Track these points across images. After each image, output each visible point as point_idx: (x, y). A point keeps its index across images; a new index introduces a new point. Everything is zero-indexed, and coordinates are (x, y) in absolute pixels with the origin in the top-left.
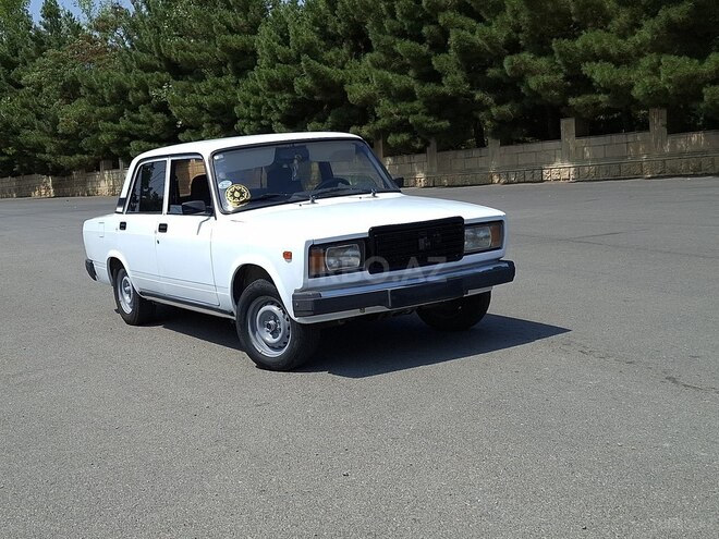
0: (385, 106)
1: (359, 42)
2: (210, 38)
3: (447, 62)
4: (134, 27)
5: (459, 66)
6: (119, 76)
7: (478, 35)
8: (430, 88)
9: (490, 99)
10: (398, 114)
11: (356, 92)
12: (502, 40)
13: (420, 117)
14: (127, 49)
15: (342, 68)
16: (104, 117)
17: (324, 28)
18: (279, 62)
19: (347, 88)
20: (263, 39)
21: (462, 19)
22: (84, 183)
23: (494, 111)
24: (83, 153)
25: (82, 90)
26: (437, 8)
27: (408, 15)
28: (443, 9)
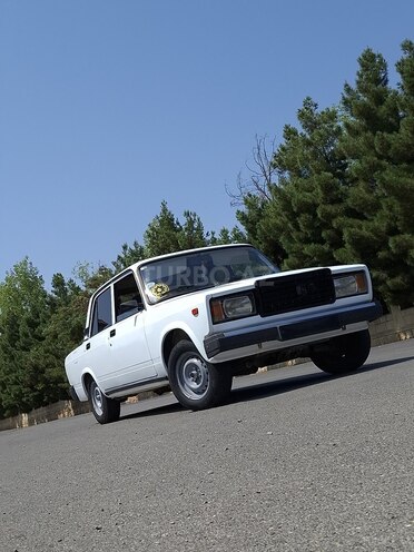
3: (345, 253)
5: (355, 256)
7: (365, 229)
9: (384, 275)
12: (384, 229)
21: (350, 221)
23: (389, 283)
26: (329, 217)
27: (309, 226)
28: (334, 217)
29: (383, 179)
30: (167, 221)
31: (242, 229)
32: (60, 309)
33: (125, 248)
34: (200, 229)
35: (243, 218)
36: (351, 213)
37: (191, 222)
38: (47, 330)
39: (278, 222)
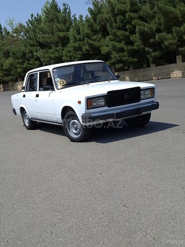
0: (115, 55)
1: (105, 32)
2: (53, 34)
3: (135, 38)
4: (27, 31)
5: (139, 39)
6: (23, 49)
7: (146, 27)
8: (129, 47)
9: (151, 50)
10: (119, 57)
11: (104, 50)
12: (154, 29)
13: (126, 58)
14: (25, 39)
15: (99, 42)
16: (18, 63)
17: (92, 28)
18: (77, 41)
19: (101, 48)
20: (71, 33)
21: (141, 22)
22: (13, 86)
23: (152, 54)
24: (12, 76)
25: (11, 54)
26: (131, 19)
27: (121, 22)
28: (134, 19)
30: (54, 6)
31: (90, 16)
33: (32, 15)
34: (69, 13)
35: (91, 11)
36: (141, 18)
37: (66, 9)
39: (107, 17)
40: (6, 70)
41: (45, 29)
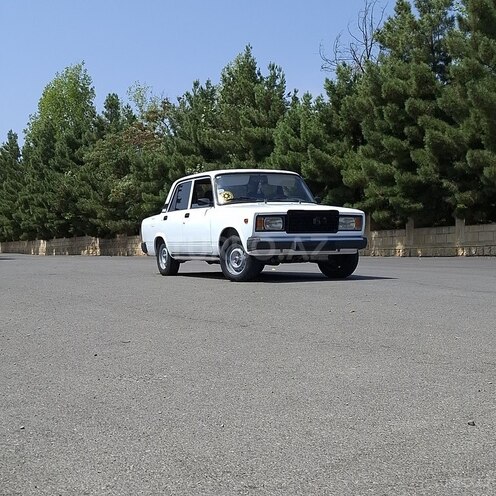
0: (372, 189)
1: (356, 137)
2: (237, 130)
3: (424, 156)
4: (179, 118)
5: (432, 160)
6: (161, 157)
7: (447, 134)
8: (407, 176)
9: (454, 186)
10: (382, 195)
11: (350, 177)
12: (466, 139)
13: (399, 199)
14: (171, 136)
15: (342, 157)
16: (147, 190)
17: (329, 124)
18: (290, 149)
19: (343, 172)
20: (279, 132)
21: (437, 122)
22: (125, 245)
23: (457, 196)
24: (127, 219)
25: (131, 168)
26: (417, 112)
27: (393, 118)
28: (421, 113)
29: (474, 90)
30: (248, 68)
31: (327, 99)
32: (109, 136)
33: (196, 84)
34: (281, 88)
35: (331, 88)
36: (438, 114)
37: (274, 77)
38: (89, 154)
39: (365, 102)
40: (115, 205)
41: (218, 117)
